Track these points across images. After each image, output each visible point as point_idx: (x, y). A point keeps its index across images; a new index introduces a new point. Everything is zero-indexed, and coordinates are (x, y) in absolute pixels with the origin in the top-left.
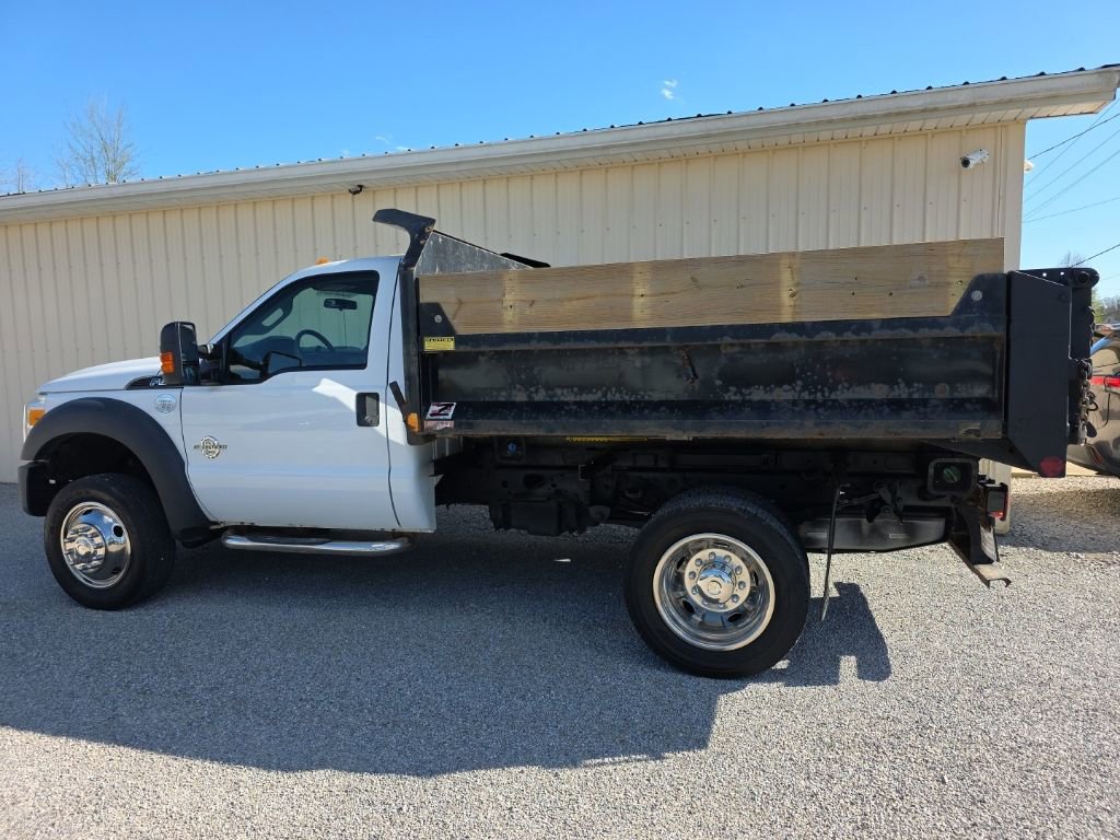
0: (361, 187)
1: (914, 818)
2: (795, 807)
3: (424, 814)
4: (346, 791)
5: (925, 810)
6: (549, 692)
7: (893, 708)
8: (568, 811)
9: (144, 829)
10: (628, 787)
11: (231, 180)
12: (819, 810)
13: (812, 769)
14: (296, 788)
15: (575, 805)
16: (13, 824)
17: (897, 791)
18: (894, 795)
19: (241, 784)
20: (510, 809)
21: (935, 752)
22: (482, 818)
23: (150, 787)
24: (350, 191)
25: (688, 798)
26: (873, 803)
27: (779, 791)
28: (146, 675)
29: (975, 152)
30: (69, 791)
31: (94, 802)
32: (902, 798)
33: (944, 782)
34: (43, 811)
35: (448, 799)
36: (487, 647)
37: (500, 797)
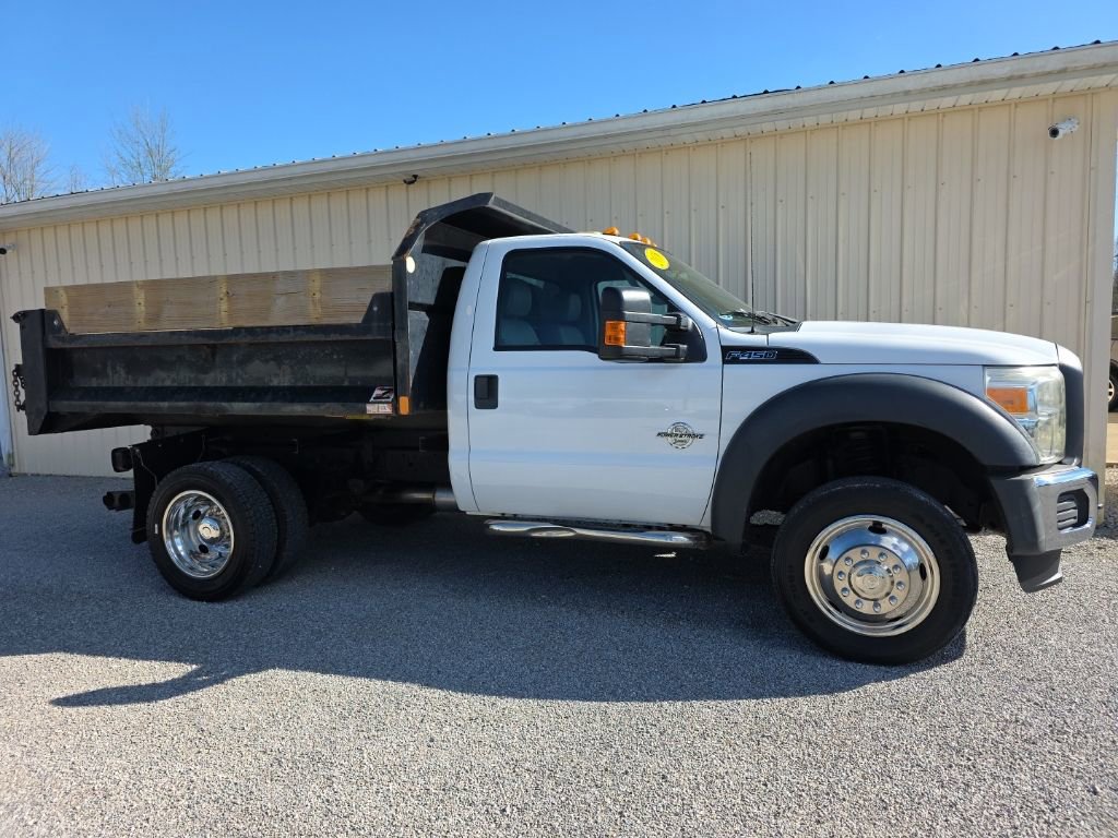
0: (415, 176)
1: (1071, 832)
2: (935, 818)
3: (529, 816)
4: (444, 790)
5: (1082, 823)
6: (640, 688)
7: (1020, 709)
8: (685, 817)
9: (241, 826)
10: (745, 793)
11: (287, 173)
12: (962, 822)
13: (945, 776)
14: (391, 784)
15: (691, 811)
16: (106, 818)
17: (1046, 802)
18: (1044, 807)
19: (334, 779)
20: (621, 813)
21: (1078, 759)
22: (591, 821)
23: (242, 781)
24: (405, 182)
25: (813, 807)
26: (1021, 815)
27: (913, 800)
28: (224, 665)
29: (1064, 121)
30: (160, 785)
31: (187, 796)
32: (1053, 810)
33: (1095, 793)
34: (135, 805)
35: (553, 800)
36: (566, 640)
37: (608, 800)
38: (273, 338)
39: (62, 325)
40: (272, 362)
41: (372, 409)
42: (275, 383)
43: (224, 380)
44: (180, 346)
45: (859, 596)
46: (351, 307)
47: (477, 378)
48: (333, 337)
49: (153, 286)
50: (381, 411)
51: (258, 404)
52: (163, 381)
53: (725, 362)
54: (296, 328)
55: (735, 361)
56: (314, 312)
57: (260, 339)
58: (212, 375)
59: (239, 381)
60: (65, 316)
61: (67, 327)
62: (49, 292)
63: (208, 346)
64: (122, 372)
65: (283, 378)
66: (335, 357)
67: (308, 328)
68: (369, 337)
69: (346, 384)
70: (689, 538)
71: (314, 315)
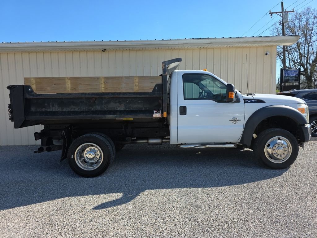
0: (105, 49)
29: (269, 52)
38: (121, 96)
39: (32, 91)
40: (118, 103)
41: (154, 116)
42: (119, 109)
43: (99, 108)
44: (81, 98)
45: (277, 154)
46: (149, 87)
47: (180, 107)
48: (142, 96)
49: (73, 79)
50: (158, 116)
51: (115, 115)
52: (75, 109)
53: (245, 103)
54: (130, 93)
55: (247, 102)
56: (136, 88)
57: (116, 96)
58: (94, 107)
59: (105, 108)
60: (34, 87)
61: (35, 91)
62: (26, 79)
63: (94, 98)
64: (57, 106)
65: (122, 107)
66: (140, 101)
67: (134, 93)
68: (154, 96)
69: (143, 109)
70: (235, 145)
71: (136, 89)
